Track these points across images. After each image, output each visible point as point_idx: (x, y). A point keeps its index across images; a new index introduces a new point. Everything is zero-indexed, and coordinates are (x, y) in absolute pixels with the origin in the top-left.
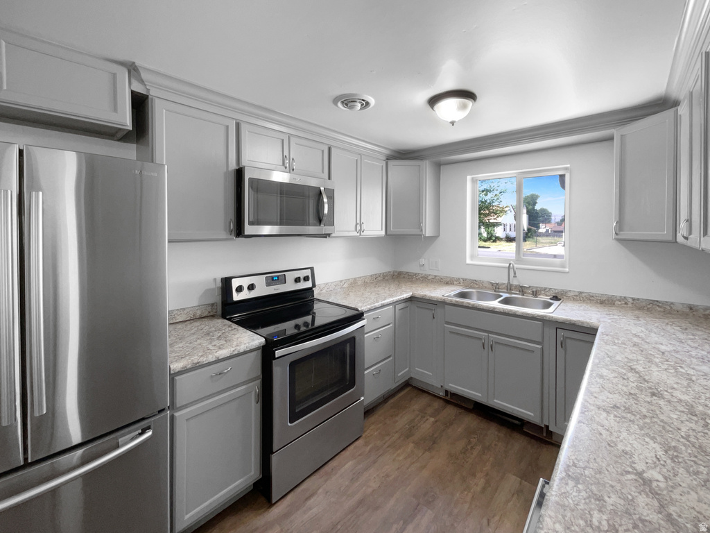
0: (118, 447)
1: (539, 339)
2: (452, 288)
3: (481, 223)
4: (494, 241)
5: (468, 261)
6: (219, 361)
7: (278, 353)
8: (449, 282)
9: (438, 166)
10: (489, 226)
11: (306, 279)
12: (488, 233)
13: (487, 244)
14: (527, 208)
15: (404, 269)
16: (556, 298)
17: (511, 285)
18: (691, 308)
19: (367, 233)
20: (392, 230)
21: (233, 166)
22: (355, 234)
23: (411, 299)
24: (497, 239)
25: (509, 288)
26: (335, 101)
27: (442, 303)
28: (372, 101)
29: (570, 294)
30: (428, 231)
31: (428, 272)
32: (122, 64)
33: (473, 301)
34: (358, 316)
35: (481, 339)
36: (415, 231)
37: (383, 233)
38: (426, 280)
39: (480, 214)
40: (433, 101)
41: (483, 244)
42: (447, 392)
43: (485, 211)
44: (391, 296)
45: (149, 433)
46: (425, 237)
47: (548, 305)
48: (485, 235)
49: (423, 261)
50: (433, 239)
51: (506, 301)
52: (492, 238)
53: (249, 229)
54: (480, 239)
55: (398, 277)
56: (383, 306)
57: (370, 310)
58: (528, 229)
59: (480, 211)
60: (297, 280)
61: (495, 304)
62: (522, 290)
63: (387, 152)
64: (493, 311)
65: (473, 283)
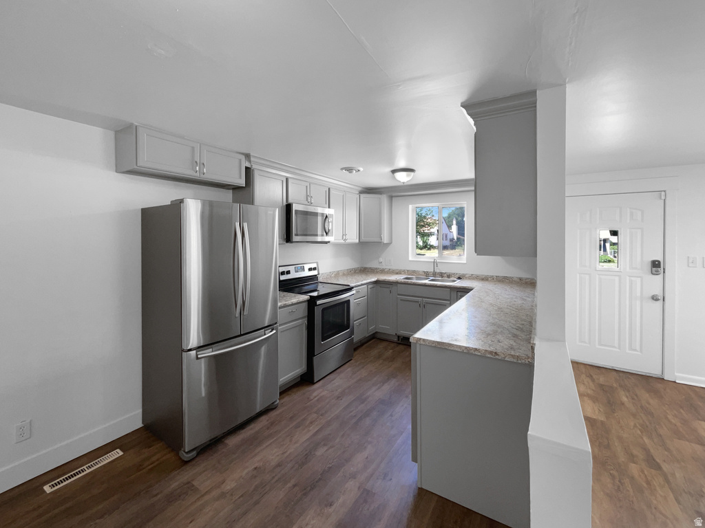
0: (265, 334)
1: (449, 298)
2: (400, 275)
3: (418, 233)
4: (429, 249)
5: (410, 259)
6: (293, 304)
7: (319, 302)
8: (398, 273)
9: (391, 198)
10: (423, 235)
11: (315, 269)
12: (423, 242)
13: (423, 252)
14: (457, 219)
15: (368, 266)
16: (459, 278)
17: (435, 273)
18: (520, 279)
19: (349, 241)
20: (363, 239)
21: (285, 203)
22: (342, 241)
23: (377, 282)
24: (431, 247)
25: (435, 274)
26: (342, 169)
27: (396, 283)
28: (361, 169)
29: (467, 276)
30: (385, 240)
31: (384, 267)
32: (243, 154)
33: (414, 281)
34: (350, 289)
35: (418, 302)
36: (377, 240)
37: (357, 241)
38: (383, 271)
39: (417, 225)
40: (394, 172)
41: (419, 251)
42: (399, 337)
43: (421, 222)
44: (365, 280)
45: (274, 331)
46: (384, 244)
47: (454, 281)
48: (421, 243)
49: (381, 260)
50: (388, 244)
51: (432, 280)
52: (427, 246)
53: (295, 238)
54: (418, 247)
55: (364, 271)
56: (362, 285)
57: (356, 286)
58: (458, 239)
59: (417, 223)
60: (310, 269)
61: (426, 282)
62: (442, 275)
63: (360, 189)
64: (425, 285)
65: (414, 272)
